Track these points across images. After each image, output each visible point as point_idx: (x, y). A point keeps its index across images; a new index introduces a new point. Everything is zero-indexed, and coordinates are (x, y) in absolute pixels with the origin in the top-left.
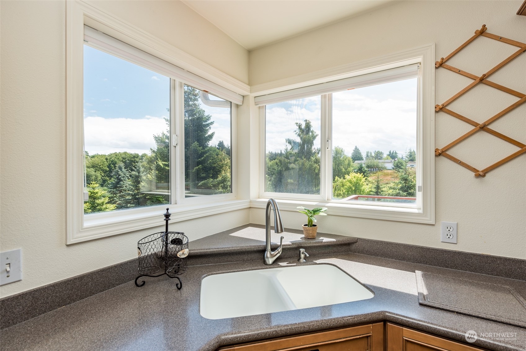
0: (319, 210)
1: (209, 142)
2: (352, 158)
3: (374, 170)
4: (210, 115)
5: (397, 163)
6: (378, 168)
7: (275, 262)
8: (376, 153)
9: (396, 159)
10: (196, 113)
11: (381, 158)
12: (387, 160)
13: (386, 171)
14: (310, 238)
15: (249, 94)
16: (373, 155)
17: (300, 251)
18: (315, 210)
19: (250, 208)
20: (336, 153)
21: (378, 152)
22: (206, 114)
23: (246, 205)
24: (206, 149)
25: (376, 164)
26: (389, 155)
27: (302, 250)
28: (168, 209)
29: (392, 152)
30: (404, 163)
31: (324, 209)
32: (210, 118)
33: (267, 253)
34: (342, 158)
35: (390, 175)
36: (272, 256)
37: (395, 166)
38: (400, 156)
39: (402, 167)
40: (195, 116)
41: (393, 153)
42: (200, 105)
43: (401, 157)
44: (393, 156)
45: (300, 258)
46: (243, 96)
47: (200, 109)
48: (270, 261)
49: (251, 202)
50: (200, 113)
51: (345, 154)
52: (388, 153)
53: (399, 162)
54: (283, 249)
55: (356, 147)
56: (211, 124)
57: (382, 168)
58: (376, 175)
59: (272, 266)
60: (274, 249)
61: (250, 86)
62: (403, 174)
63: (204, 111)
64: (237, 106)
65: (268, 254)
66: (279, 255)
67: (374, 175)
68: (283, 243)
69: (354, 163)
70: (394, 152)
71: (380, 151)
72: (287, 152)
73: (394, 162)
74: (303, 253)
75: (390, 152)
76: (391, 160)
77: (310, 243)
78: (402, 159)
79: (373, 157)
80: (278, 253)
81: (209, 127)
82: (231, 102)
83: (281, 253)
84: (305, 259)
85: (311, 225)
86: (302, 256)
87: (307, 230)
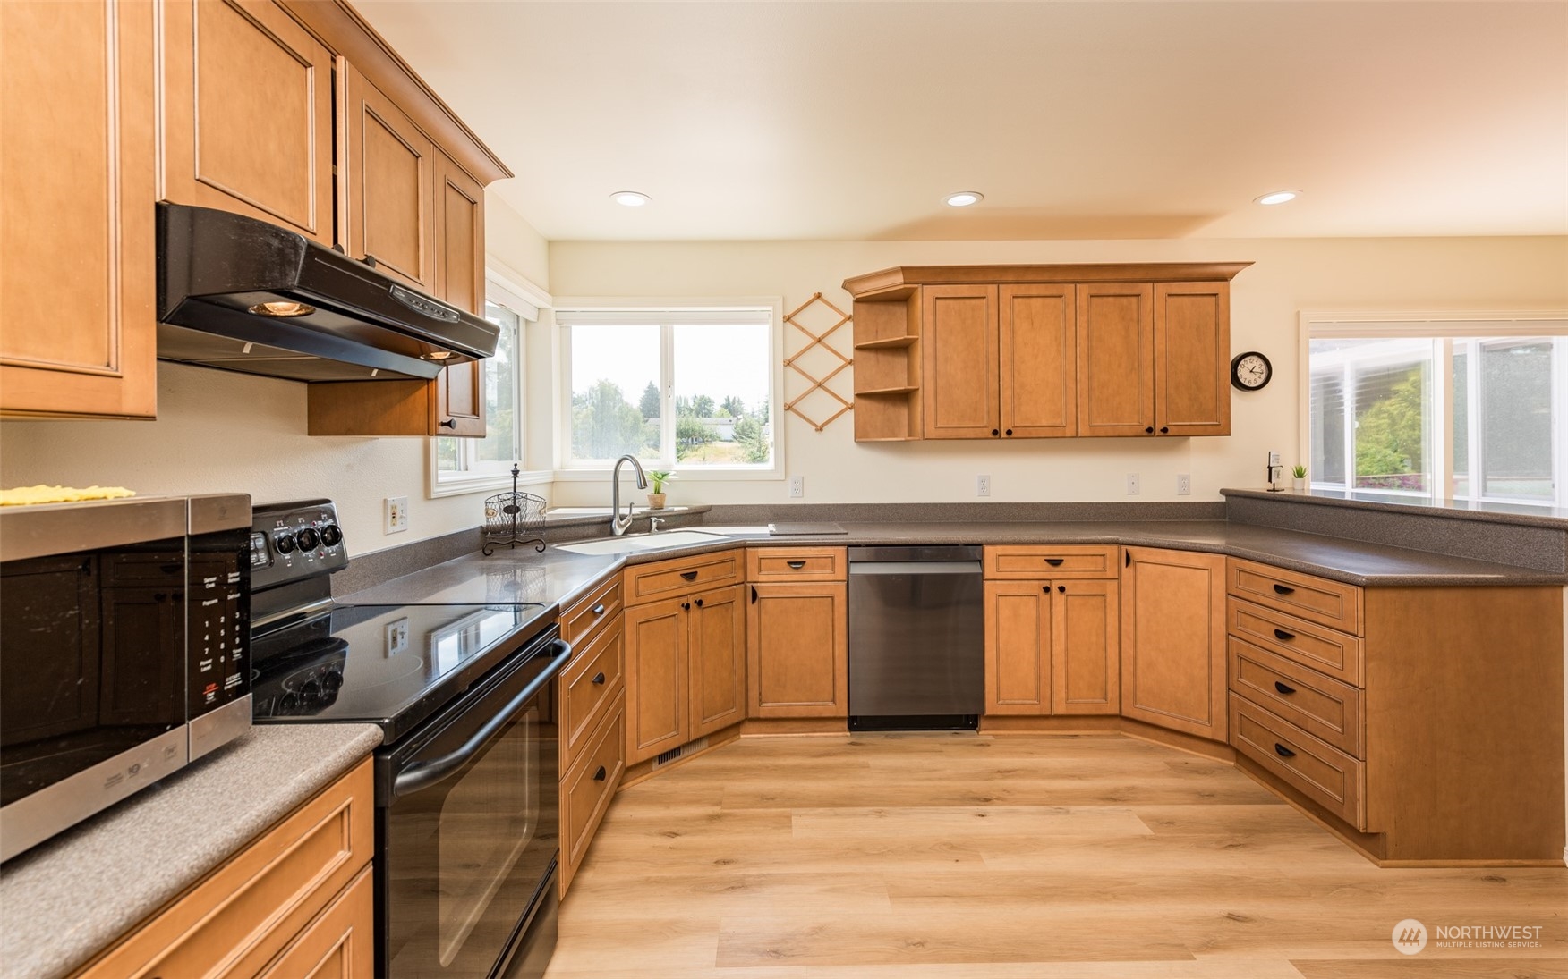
2: (642, 411)
3: (695, 442)
5: (743, 427)
6: (702, 436)
7: (626, 533)
8: (696, 401)
9: (740, 417)
11: (708, 414)
12: (722, 419)
13: (717, 444)
14: (659, 507)
15: (548, 306)
16: (691, 404)
17: (650, 521)
20: (602, 396)
21: (701, 399)
23: (550, 478)
25: (697, 428)
26: (726, 407)
27: (653, 519)
28: (516, 465)
29: (731, 401)
30: (756, 427)
31: (673, 473)
33: (615, 522)
34: (617, 409)
35: (729, 453)
36: (621, 526)
37: (738, 433)
38: (747, 409)
39: (753, 435)
41: (734, 403)
43: (750, 412)
44: (731, 408)
45: (651, 528)
46: (539, 309)
48: (620, 531)
49: (555, 473)
51: (625, 399)
52: (724, 402)
53: (746, 424)
54: (633, 520)
55: (651, 383)
57: (711, 436)
58: (698, 453)
59: (621, 537)
60: (622, 518)
61: (553, 296)
62: (755, 450)
64: (527, 321)
65: (615, 524)
66: (631, 524)
67: (695, 453)
69: (648, 424)
70: (737, 399)
71: (706, 396)
73: (737, 424)
74: (653, 522)
75: (728, 400)
76: (732, 418)
77: (660, 512)
78: (752, 416)
79: (691, 410)
80: (627, 523)
82: (518, 316)
84: (657, 528)
85: (659, 493)
86: (654, 525)
87: (655, 499)
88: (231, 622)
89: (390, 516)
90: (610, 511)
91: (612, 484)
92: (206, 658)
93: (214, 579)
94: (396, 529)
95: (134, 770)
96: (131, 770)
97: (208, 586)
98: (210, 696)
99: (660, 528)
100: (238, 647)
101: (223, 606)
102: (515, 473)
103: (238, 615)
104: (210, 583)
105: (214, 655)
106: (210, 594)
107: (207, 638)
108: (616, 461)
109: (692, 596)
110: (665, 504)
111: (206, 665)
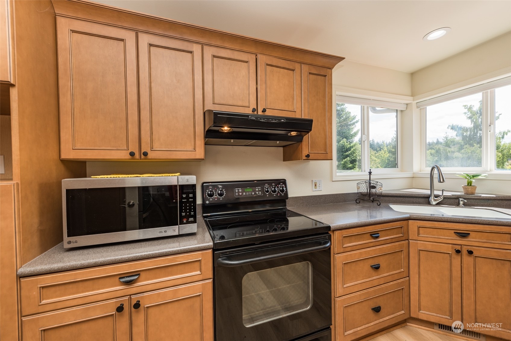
0: (480, 175)
1: (354, 138)
4: (355, 115)
10: (343, 115)
14: (469, 193)
15: (412, 102)
17: (459, 200)
18: (474, 175)
19: (413, 177)
22: (352, 115)
23: (411, 176)
24: (352, 144)
27: (461, 199)
28: (370, 170)
32: (355, 117)
33: (431, 198)
36: (435, 200)
40: (343, 118)
42: (346, 109)
45: (459, 204)
46: (407, 104)
47: (346, 112)
48: (434, 203)
49: (414, 173)
50: (347, 114)
54: (444, 198)
56: (356, 123)
59: (436, 206)
60: (436, 196)
61: (413, 97)
63: (350, 113)
64: (402, 111)
66: (441, 200)
68: (444, 194)
72: (447, 140)
74: (461, 201)
77: (469, 196)
80: (440, 200)
81: (354, 126)
82: (397, 110)
83: (442, 199)
84: (464, 204)
85: (470, 185)
86: (461, 203)
87: (466, 188)
88: (190, 206)
89: (314, 185)
90: (428, 192)
91: (429, 179)
92: (184, 212)
93: (185, 195)
94: (316, 190)
95: (165, 232)
96: (165, 231)
97: (184, 197)
98: (185, 221)
99: (465, 205)
100: (192, 212)
101: (188, 201)
102: (370, 173)
103: (192, 204)
104: (184, 196)
105: (186, 212)
106: (184, 198)
107: (183, 208)
108: (430, 169)
109: (466, 247)
110: (476, 192)
111: (183, 214)
